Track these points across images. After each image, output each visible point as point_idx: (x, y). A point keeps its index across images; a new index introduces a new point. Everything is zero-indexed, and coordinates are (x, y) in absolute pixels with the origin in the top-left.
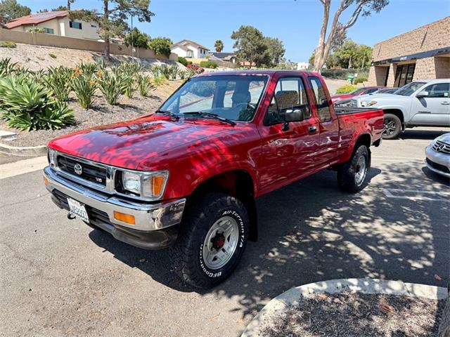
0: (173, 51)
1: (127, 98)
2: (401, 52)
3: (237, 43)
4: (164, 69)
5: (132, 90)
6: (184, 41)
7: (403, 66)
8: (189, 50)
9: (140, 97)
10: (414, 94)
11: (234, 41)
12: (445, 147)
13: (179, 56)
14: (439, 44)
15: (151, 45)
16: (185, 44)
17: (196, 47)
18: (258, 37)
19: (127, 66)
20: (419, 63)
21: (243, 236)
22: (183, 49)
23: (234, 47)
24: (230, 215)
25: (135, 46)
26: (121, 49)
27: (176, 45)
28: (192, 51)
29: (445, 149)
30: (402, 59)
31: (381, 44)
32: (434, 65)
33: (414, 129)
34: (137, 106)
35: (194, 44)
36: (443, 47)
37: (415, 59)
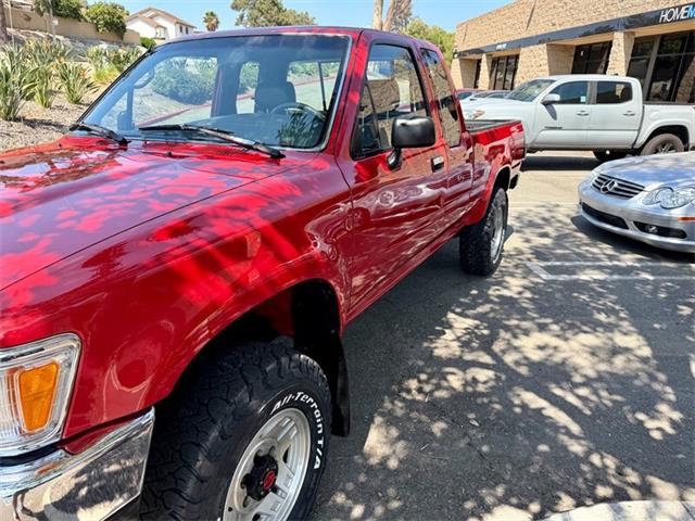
0: (129, 27)
1: (40, 107)
2: (496, 37)
3: (242, 17)
4: (113, 55)
5: (51, 93)
6: (150, 9)
7: (499, 58)
8: (159, 26)
9: (67, 104)
10: (539, 99)
11: (237, 14)
12: (616, 185)
13: (142, 35)
14: (554, 25)
15: (87, 14)
16: (151, 15)
17: (171, 22)
18: (276, 9)
19: (38, 47)
20: (524, 53)
21: (321, 442)
22: (147, 22)
23: (237, 24)
24: (292, 404)
25: (56, 15)
26: (29, 19)
27: (135, 17)
28: (165, 28)
29: (616, 189)
30: (499, 47)
31: (467, 24)
32: (546, 57)
33: (539, 154)
34: (61, 121)
35: (168, 16)
36: (559, 29)
37: (519, 47)
